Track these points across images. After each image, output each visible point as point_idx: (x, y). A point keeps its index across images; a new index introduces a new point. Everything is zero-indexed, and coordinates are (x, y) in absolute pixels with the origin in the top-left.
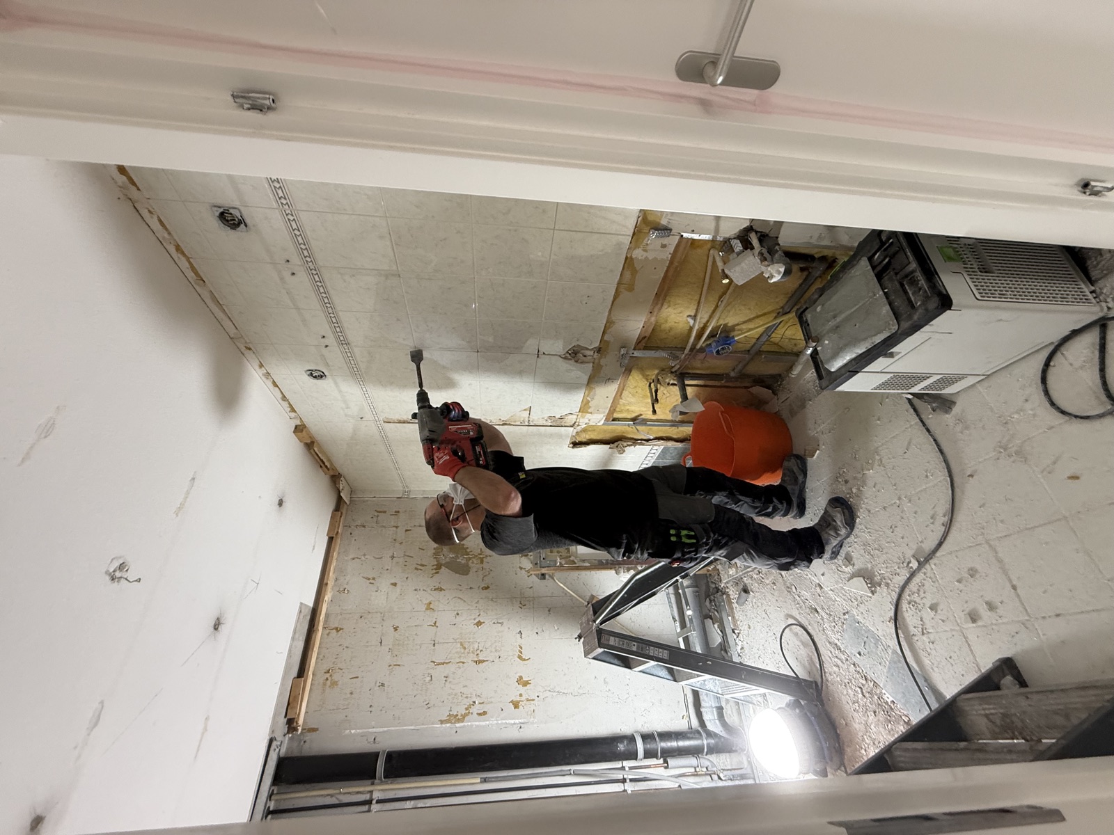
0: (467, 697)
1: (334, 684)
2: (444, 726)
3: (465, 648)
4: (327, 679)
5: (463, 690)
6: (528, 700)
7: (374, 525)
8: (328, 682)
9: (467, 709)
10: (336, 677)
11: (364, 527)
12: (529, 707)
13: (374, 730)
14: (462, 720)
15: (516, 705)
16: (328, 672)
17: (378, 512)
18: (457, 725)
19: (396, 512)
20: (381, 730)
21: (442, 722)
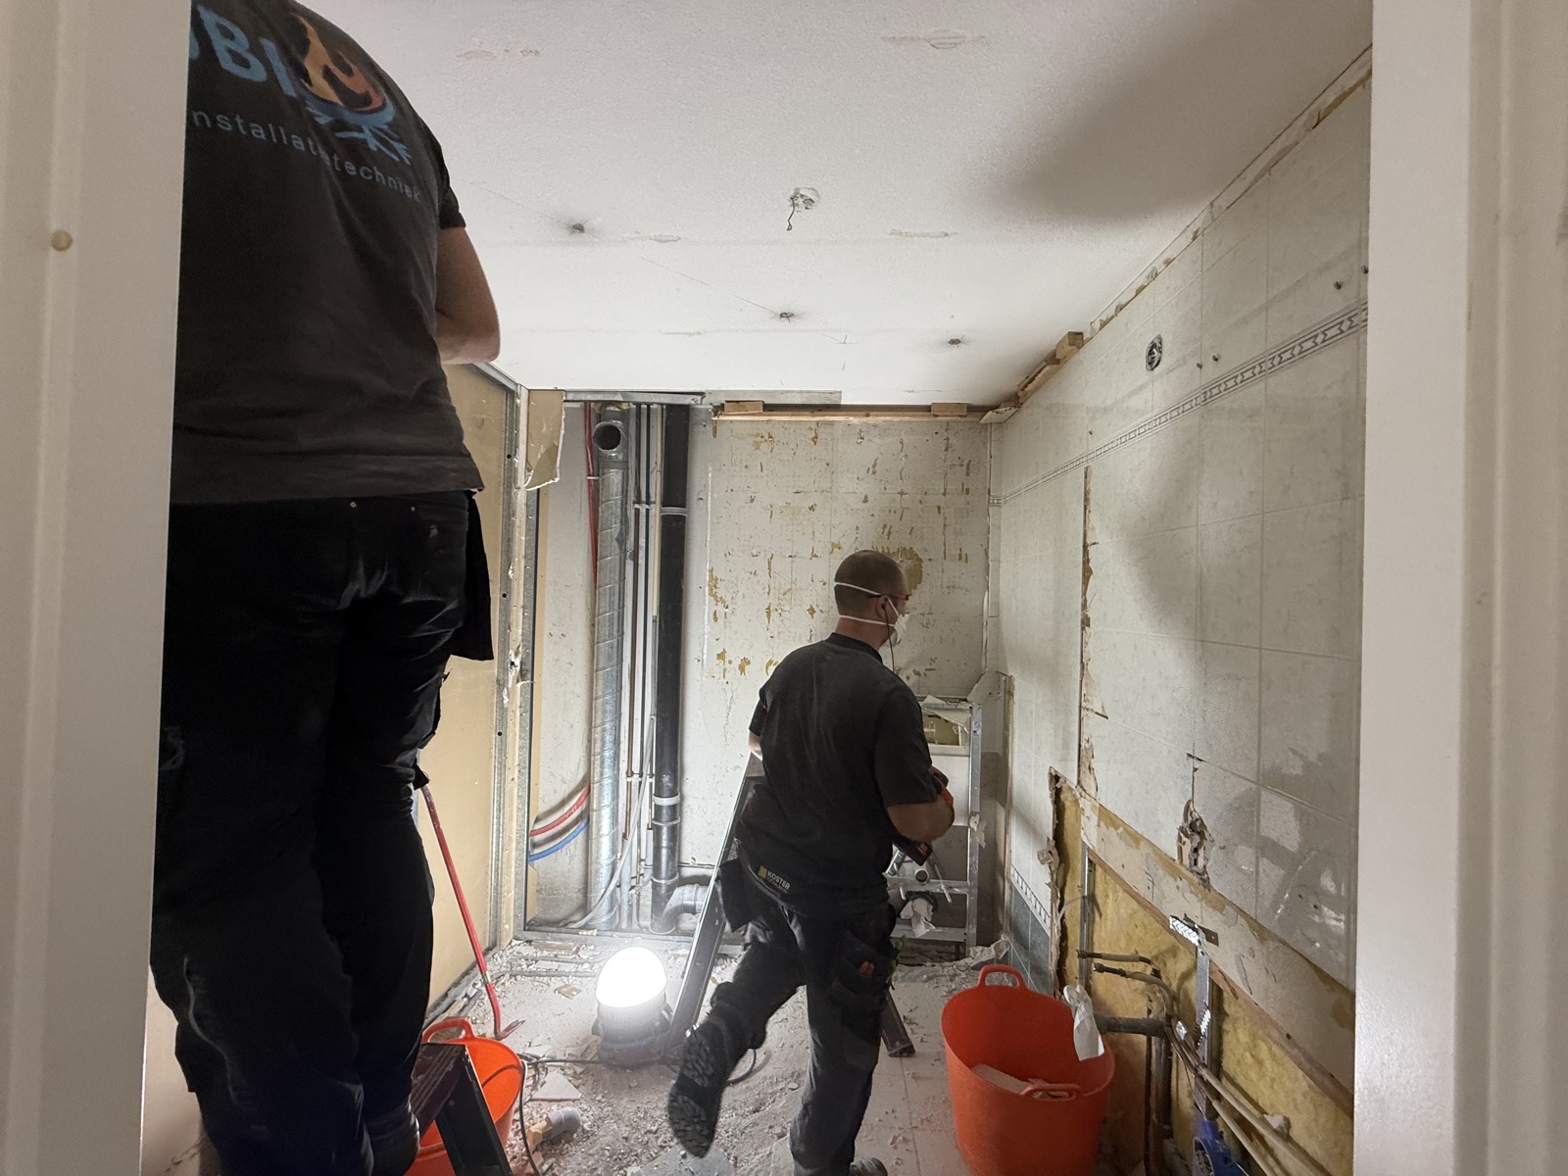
0: (732, 598)
1: (757, 446)
2: (708, 573)
3: (785, 594)
4: (762, 437)
5: (740, 595)
6: (725, 670)
7: (948, 463)
8: (759, 439)
9: (721, 598)
10: (764, 447)
11: (946, 449)
12: (718, 671)
13: (710, 498)
14: (713, 595)
15: (721, 656)
16: (770, 437)
17: (968, 464)
18: (707, 589)
19: (968, 490)
20: (709, 506)
21: (711, 571)
